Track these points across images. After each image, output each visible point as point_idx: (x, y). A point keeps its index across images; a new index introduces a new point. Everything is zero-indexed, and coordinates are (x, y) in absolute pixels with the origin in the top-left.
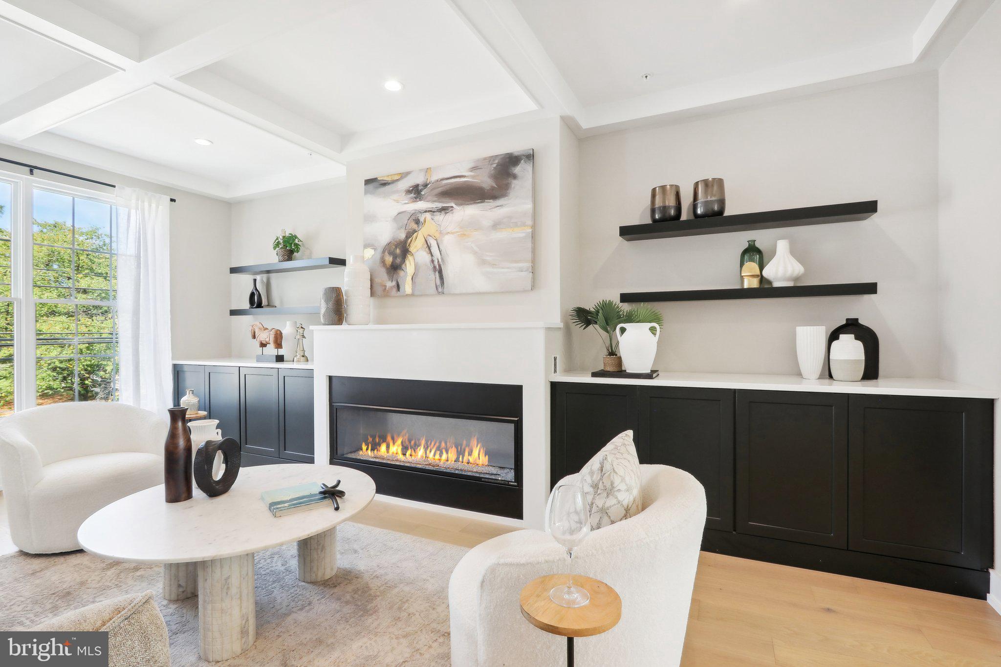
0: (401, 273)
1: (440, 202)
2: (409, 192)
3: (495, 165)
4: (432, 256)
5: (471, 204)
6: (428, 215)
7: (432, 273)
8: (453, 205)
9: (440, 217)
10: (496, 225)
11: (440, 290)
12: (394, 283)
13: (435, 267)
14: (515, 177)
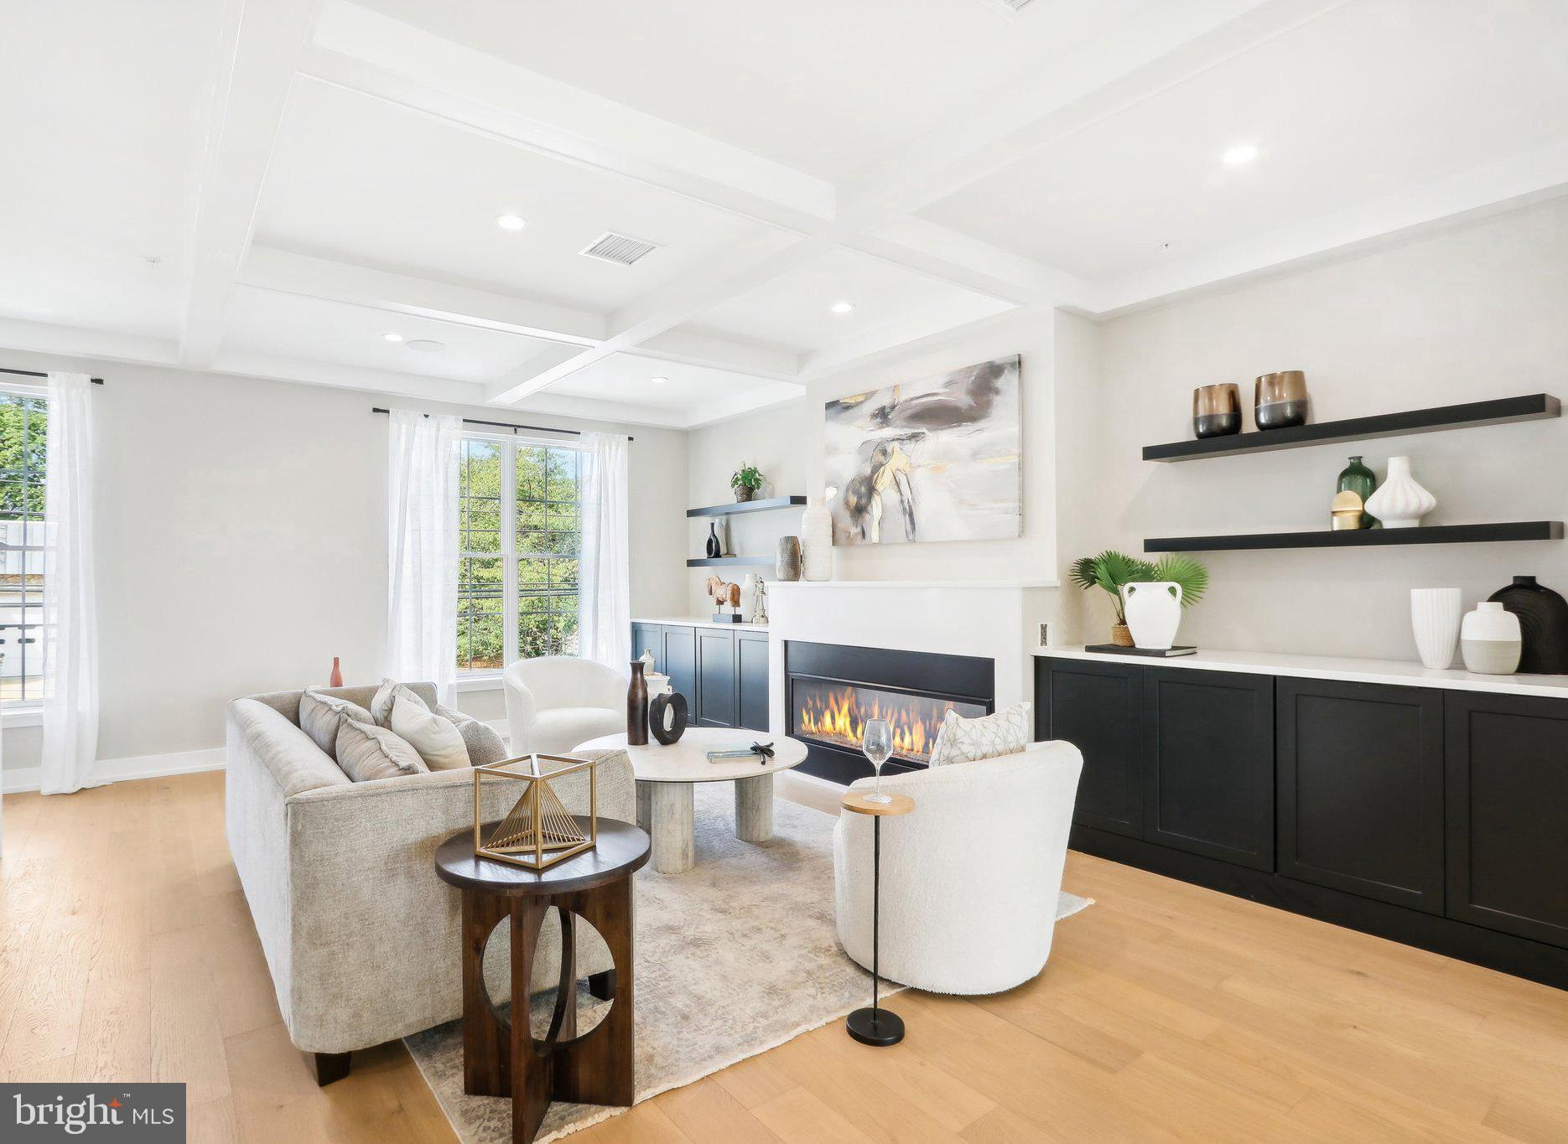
0: (867, 517)
1: (911, 428)
2: (874, 416)
3: (973, 378)
4: (901, 495)
5: (945, 429)
6: (896, 444)
7: (900, 515)
8: (925, 430)
9: (910, 446)
10: (976, 455)
11: (911, 537)
12: (859, 529)
13: (904, 509)
14: (997, 392)
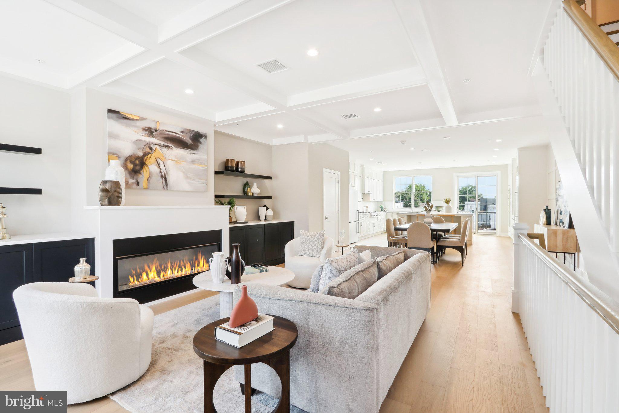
0: (140, 176)
1: (165, 142)
2: (144, 129)
3: (192, 135)
4: (160, 169)
5: (182, 148)
6: (158, 147)
7: (160, 178)
8: (173, 146)
9: (165, 150)
10: (193, 162)
11: (165, 188)
12: (135, 181)
13: (162, 176)
14: (201, 143)
